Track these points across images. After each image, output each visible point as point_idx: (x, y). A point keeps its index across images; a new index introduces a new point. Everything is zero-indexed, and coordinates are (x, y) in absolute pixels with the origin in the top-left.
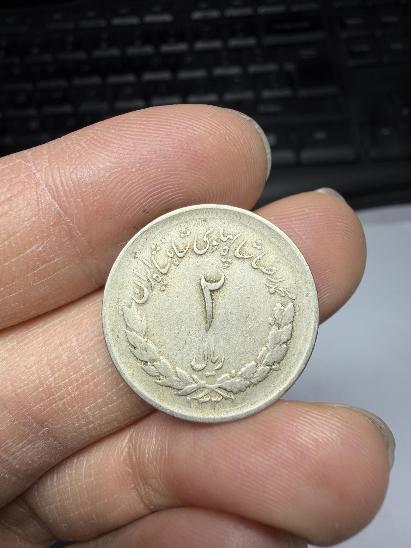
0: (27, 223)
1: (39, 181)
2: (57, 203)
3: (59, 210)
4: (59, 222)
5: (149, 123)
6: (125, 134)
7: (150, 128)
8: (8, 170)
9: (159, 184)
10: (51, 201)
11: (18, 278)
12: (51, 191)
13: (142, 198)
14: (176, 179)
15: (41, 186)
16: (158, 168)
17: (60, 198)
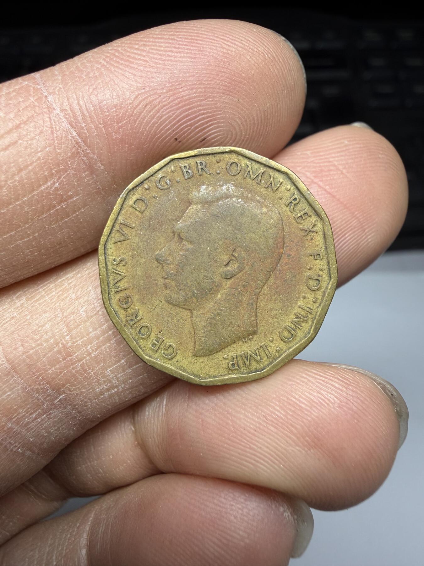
0: (40, 154)
1: (52, 104)
2: (75, 131)
3: (77, 139)
4: (78, 153)
5: (178, 38)
6: (152, 49)
7: (181, 43)
8: (14, 94)
9: (194, 107)
10: (67, 128)
11: (32, 220)
12: (67, 117)
13: (174, 125)
14: (212, 102)
15: (55, 111)
16: (192, 89)
17: (77, 124)
